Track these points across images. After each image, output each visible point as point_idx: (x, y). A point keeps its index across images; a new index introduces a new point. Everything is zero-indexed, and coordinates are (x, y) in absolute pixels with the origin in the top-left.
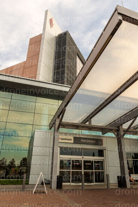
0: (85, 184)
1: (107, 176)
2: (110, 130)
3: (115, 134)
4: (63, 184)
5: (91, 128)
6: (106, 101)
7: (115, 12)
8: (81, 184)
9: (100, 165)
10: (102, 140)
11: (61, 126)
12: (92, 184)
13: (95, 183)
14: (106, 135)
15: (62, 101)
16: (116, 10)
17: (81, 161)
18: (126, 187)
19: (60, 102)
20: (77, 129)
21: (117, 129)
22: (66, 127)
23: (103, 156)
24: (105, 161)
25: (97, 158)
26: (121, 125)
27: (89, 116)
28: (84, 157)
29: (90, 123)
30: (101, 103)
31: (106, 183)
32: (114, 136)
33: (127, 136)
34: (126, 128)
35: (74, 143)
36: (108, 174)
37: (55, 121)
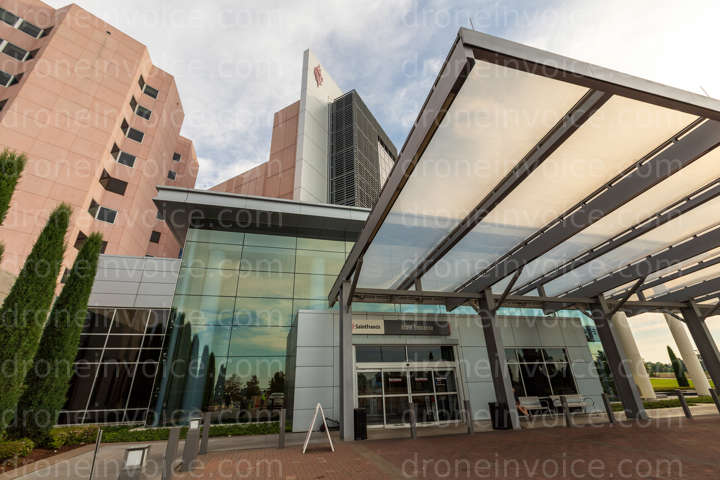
1: (466, 403)
7: (457, 42)
9: (449, 381)
10: (447, 323)
11: (355, 299)
12: (433, 424)
13: (437, 423)
14: (456, 311)
15: (353, 243)
16: (459, 39)
17: (405, 373)
18: (512, 428)
20: (390, 302)
21: (478, 296)
22: (366, 300)
23: (454, 360)
24: (458, 369)
25: (437, 365)
26: (489, 287)
27: (416, 271)
28: (410, 364)
29: (419, 287)
31: (465, 420)
32: (475, 313)
35: (387, 334)
36: (467, 399)
37: (341, 287)
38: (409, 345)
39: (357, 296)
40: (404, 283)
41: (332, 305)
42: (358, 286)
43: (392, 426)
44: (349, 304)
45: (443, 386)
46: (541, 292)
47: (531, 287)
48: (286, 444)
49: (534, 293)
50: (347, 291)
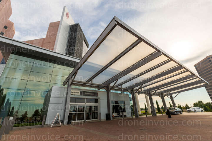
1: (100, 113)
10: (98, 93)
13: (92, 120)
14: (100, 90)
17: (84, 106)
18: (110, 120)
21: (107, 86)
23: (98, 103)
24: (99, 105)
25: (93, 104)
26: (109, 84)
27: (91, 77)
28: (86, 103)
29: (92, 82)
31: (99, 119)
32: (105, 91)
37: (69, 79)
38: (87, 98)
41: (64, 85)
44: (71, 85)
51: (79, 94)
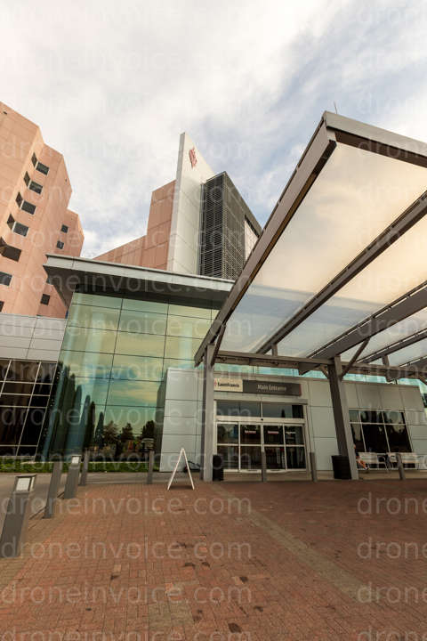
0: (269, 471)
1: (312, 455)
2: (316, 366)
3: (325, 374)
4: (225, 471)
5: (277, 363)
6: (306, 308)
7: (321, 125)
8: (259, 471)
9: (297, 434)
10: (299, 386)
11: (217, 360)
12: (282, 471)
13: (287, 470)
14: (307, 375)
15: (218, 311)
16: (323, 121)
17: (259, 426)
18: (351, 478)
19: (215, 312)
20: (249, 364)
21: (328, 362)
22: (228, 361)
23: (303, 417)
24: (306, 425)
25: (289, 421)
26: (338, 355)
27: (273, 338)
28: (264, 418)
29: (275, 352)
30: (295, 313)
31: (310, 470)
32: (324, 377)
33: (350, 377)
34: (349, 360)
35: (245, 391)
36: (313, 451)
37: (206, 349)
38: (264, 403)
39: (219, 357)
40: (262, 348)
41: (197, 364)
42: (221, 349)
43: (245, 471)
44: (213, 364)
45: (292, 440)
46: (385, 362)
47: (376, 356)
48: (154, 481)
49: (379, 362)
50: (211, 352)
51: (240, 389)
